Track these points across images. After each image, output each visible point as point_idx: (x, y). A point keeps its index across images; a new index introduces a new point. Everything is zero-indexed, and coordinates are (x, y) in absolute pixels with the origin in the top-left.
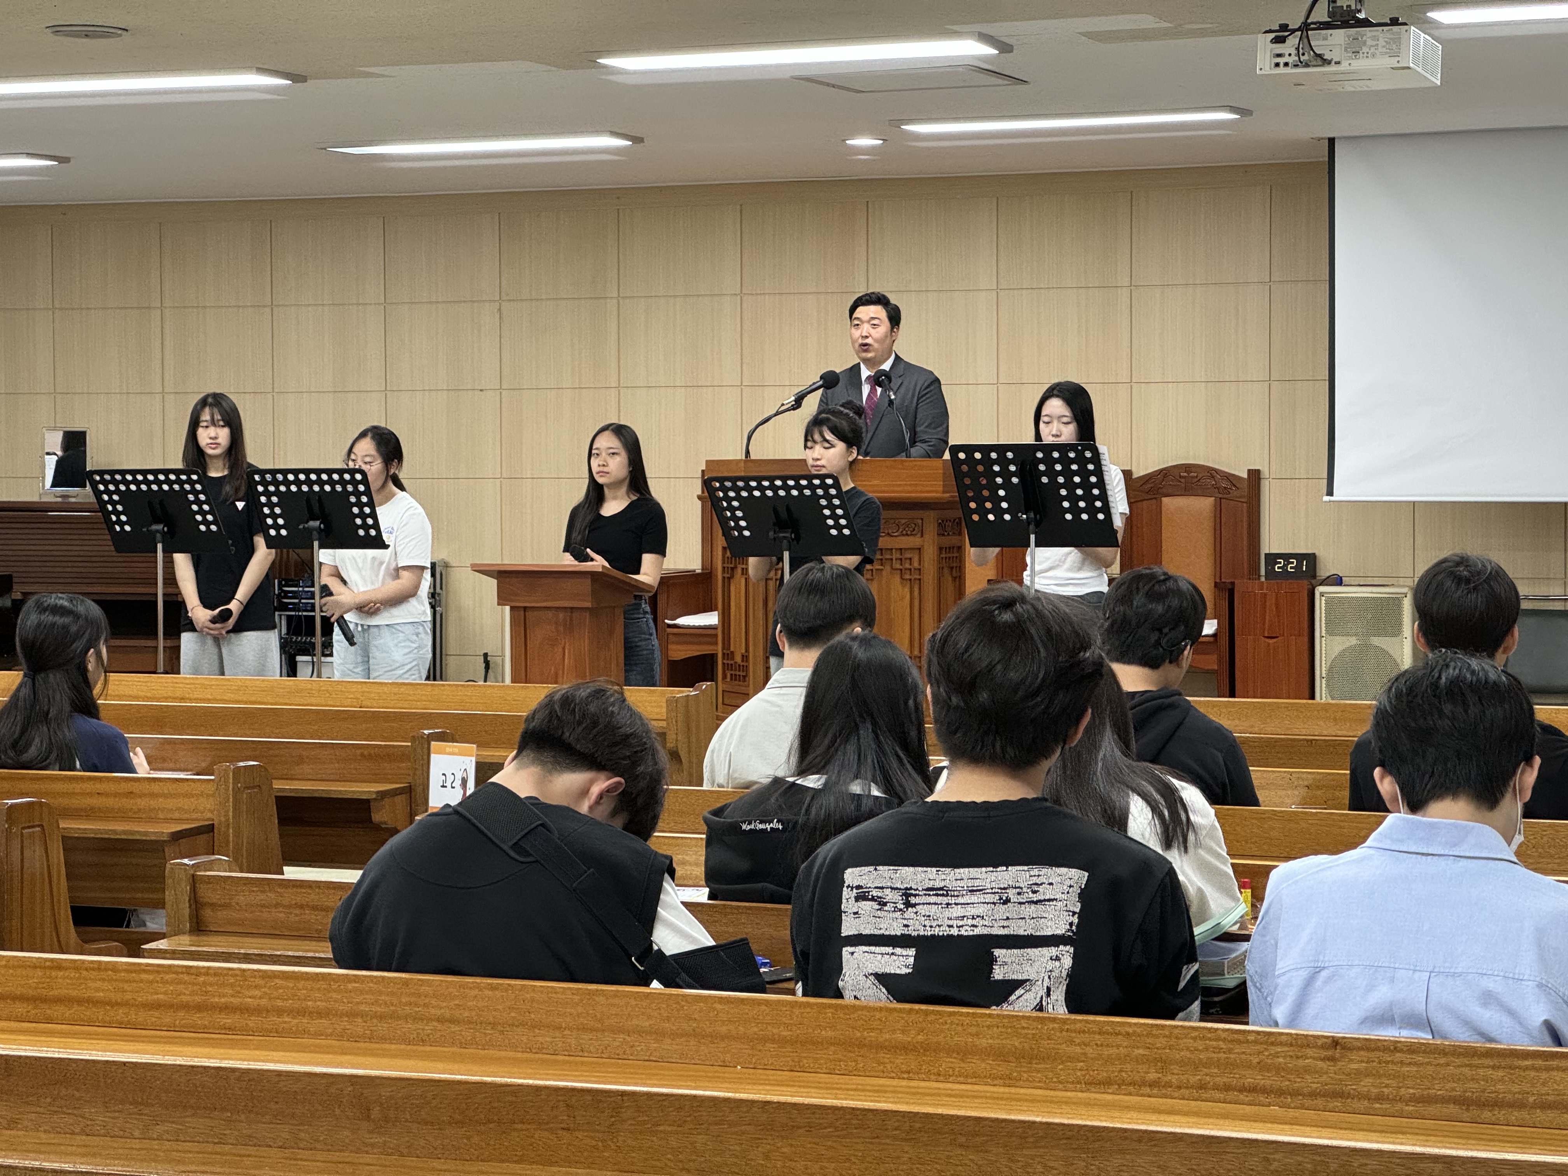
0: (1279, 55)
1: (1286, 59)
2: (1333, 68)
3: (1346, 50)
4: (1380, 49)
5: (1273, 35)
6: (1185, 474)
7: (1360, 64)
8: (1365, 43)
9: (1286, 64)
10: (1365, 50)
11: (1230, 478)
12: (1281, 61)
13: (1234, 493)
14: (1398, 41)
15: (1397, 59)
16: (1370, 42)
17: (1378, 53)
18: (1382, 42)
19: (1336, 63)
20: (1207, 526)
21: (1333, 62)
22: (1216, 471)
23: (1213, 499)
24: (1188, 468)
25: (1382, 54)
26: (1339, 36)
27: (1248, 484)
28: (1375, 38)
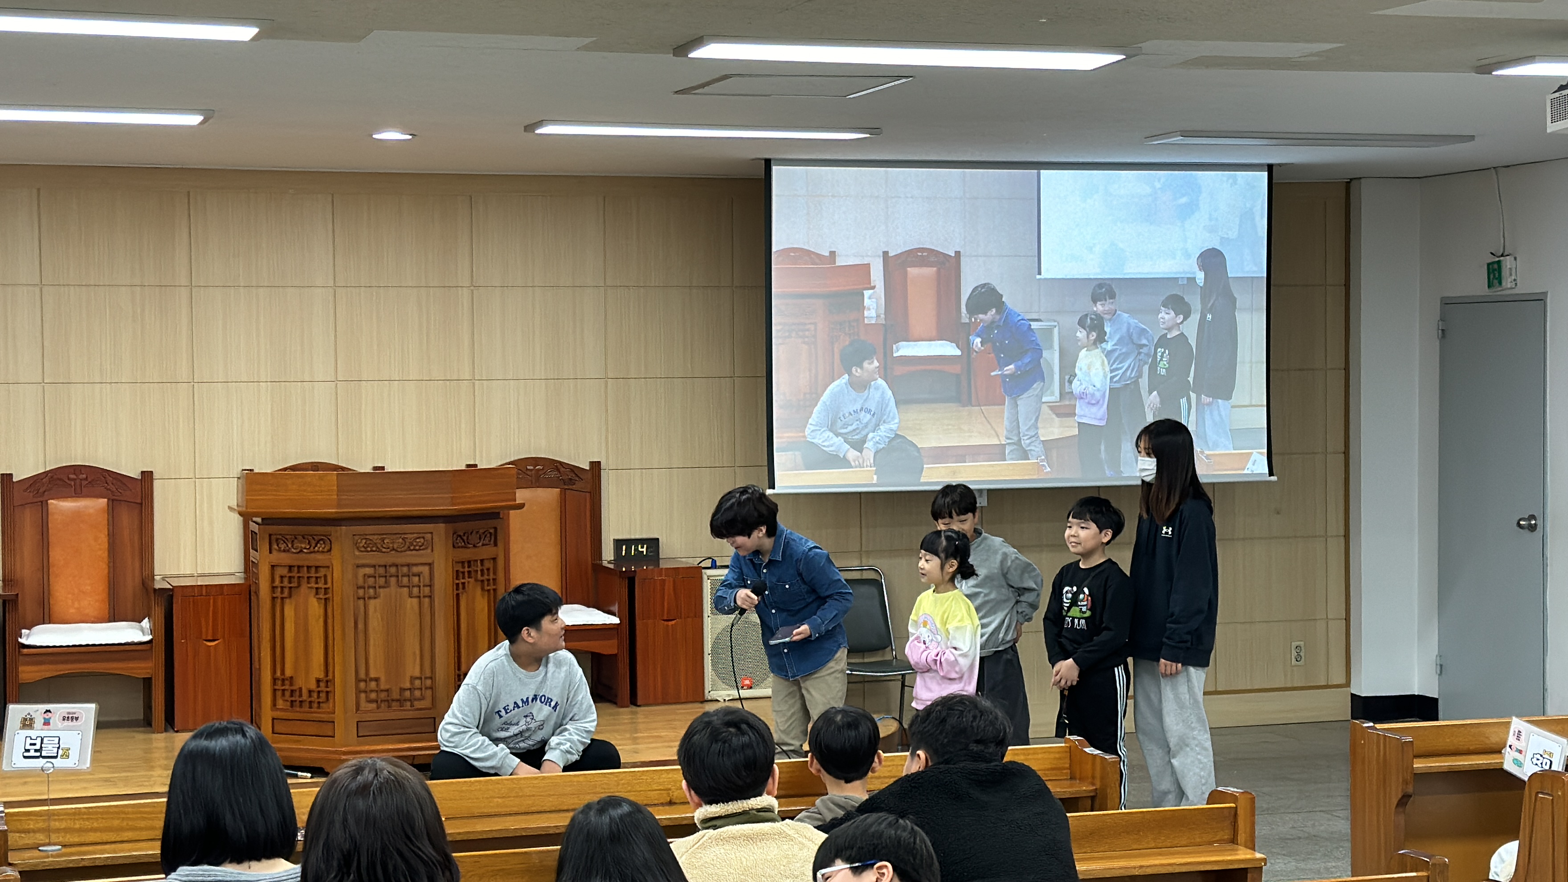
6: (532, 468)
11: (574, 469)
13: (578, 485)
20: (555, 515)
22: (560, 463)
23: (558, 490)
24: (536, 461)
27: (589, 475)
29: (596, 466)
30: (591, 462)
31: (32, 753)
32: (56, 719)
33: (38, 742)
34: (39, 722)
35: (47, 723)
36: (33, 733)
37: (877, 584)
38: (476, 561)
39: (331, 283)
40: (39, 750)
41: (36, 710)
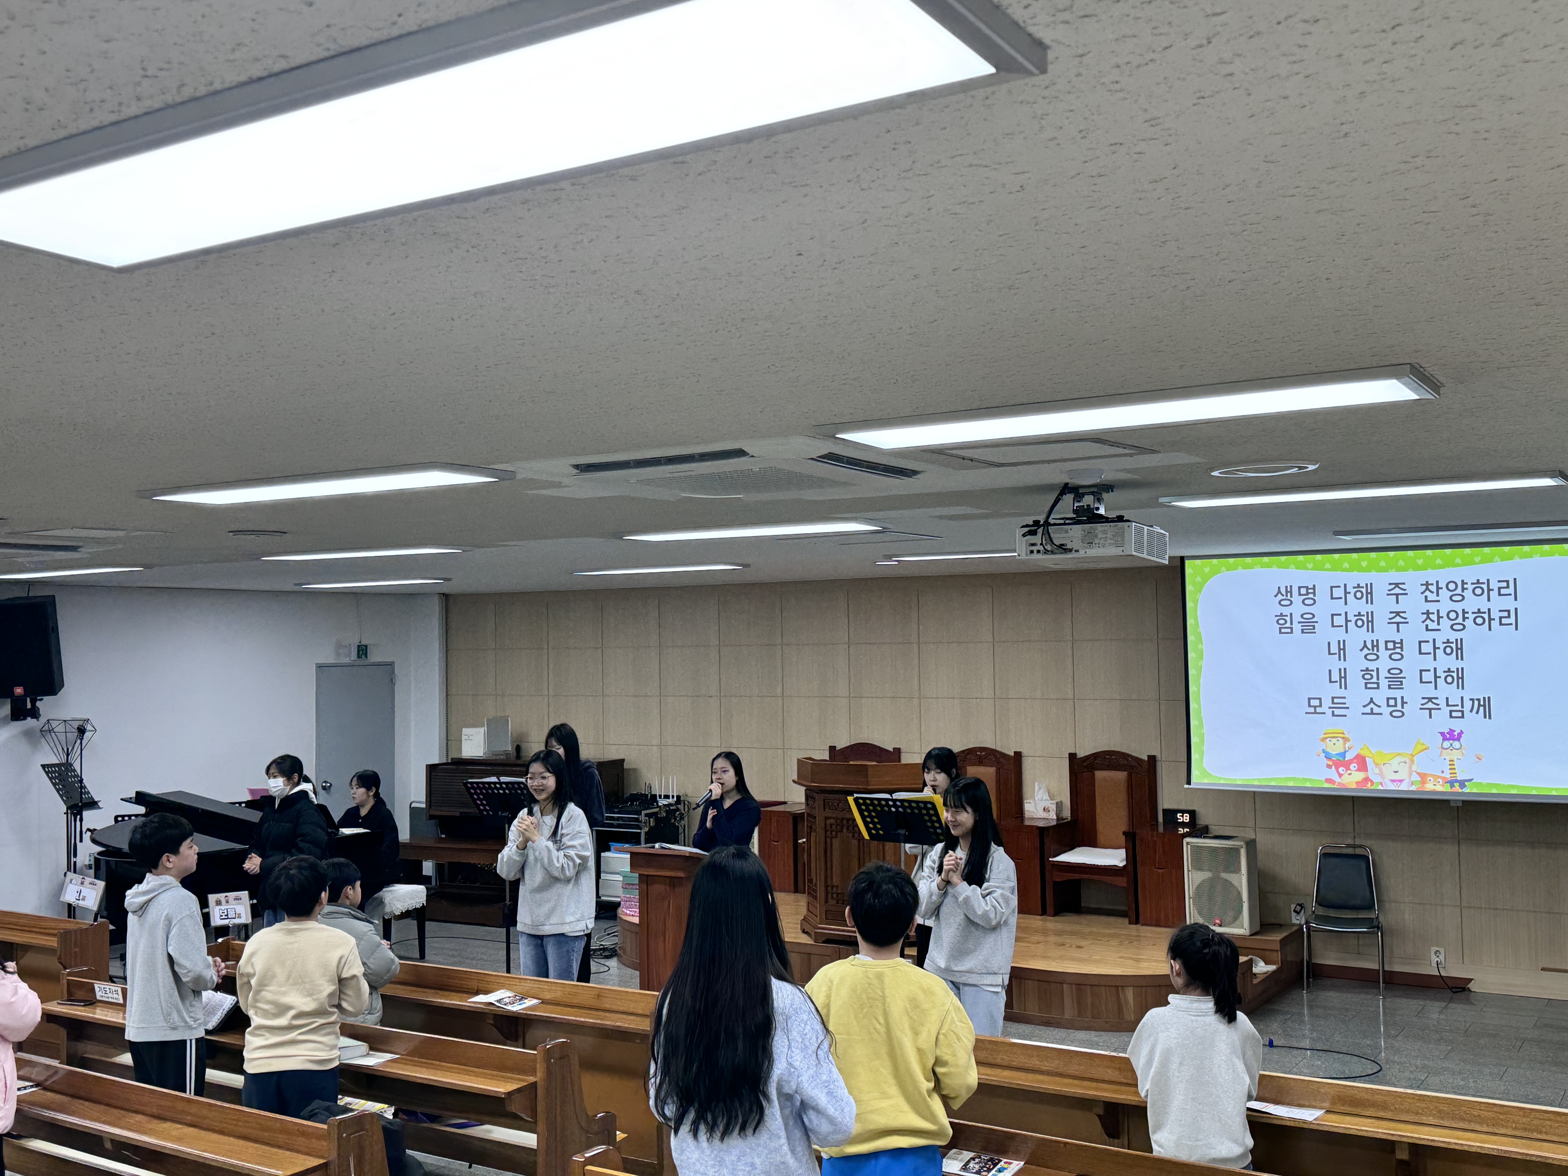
0: (1033, 545)
1: (1038, 547)
2: (1072, 554)
3: (1083, 542)
4: (1109, 541)
5: (1027, 529)
6: (1109, 757)
7: (1093, 552)
8: (1096, 536)
9: (1039, 551)
10: (1096, 541)
11: (1137, 760)
12: (1035, 548)
13: (1140, 769)
14: (1121, 535)
15: (1122, 548)
16: (1100, 535)
17: (1107, 545)
18: (1110, 534)
19: (1076, 551)
20: (1123, 790)
21: (1073, 551)
22: (1128, 755)
23: (1126, 773)
24: (1110, 752)
25: (1110, 544)
26: (1077, 531)
27: (1149, 765)
28: (1104, 532)
29: (1152, 759)
30: (1148, 756)
31: (224, 917)
32: (231, 900)
33: (225, 911)
34: (223, 901)
35: (227, 902)
36: (223, 908)
37: (1365, 859)
40: (227, 915)
41: (221, 896)
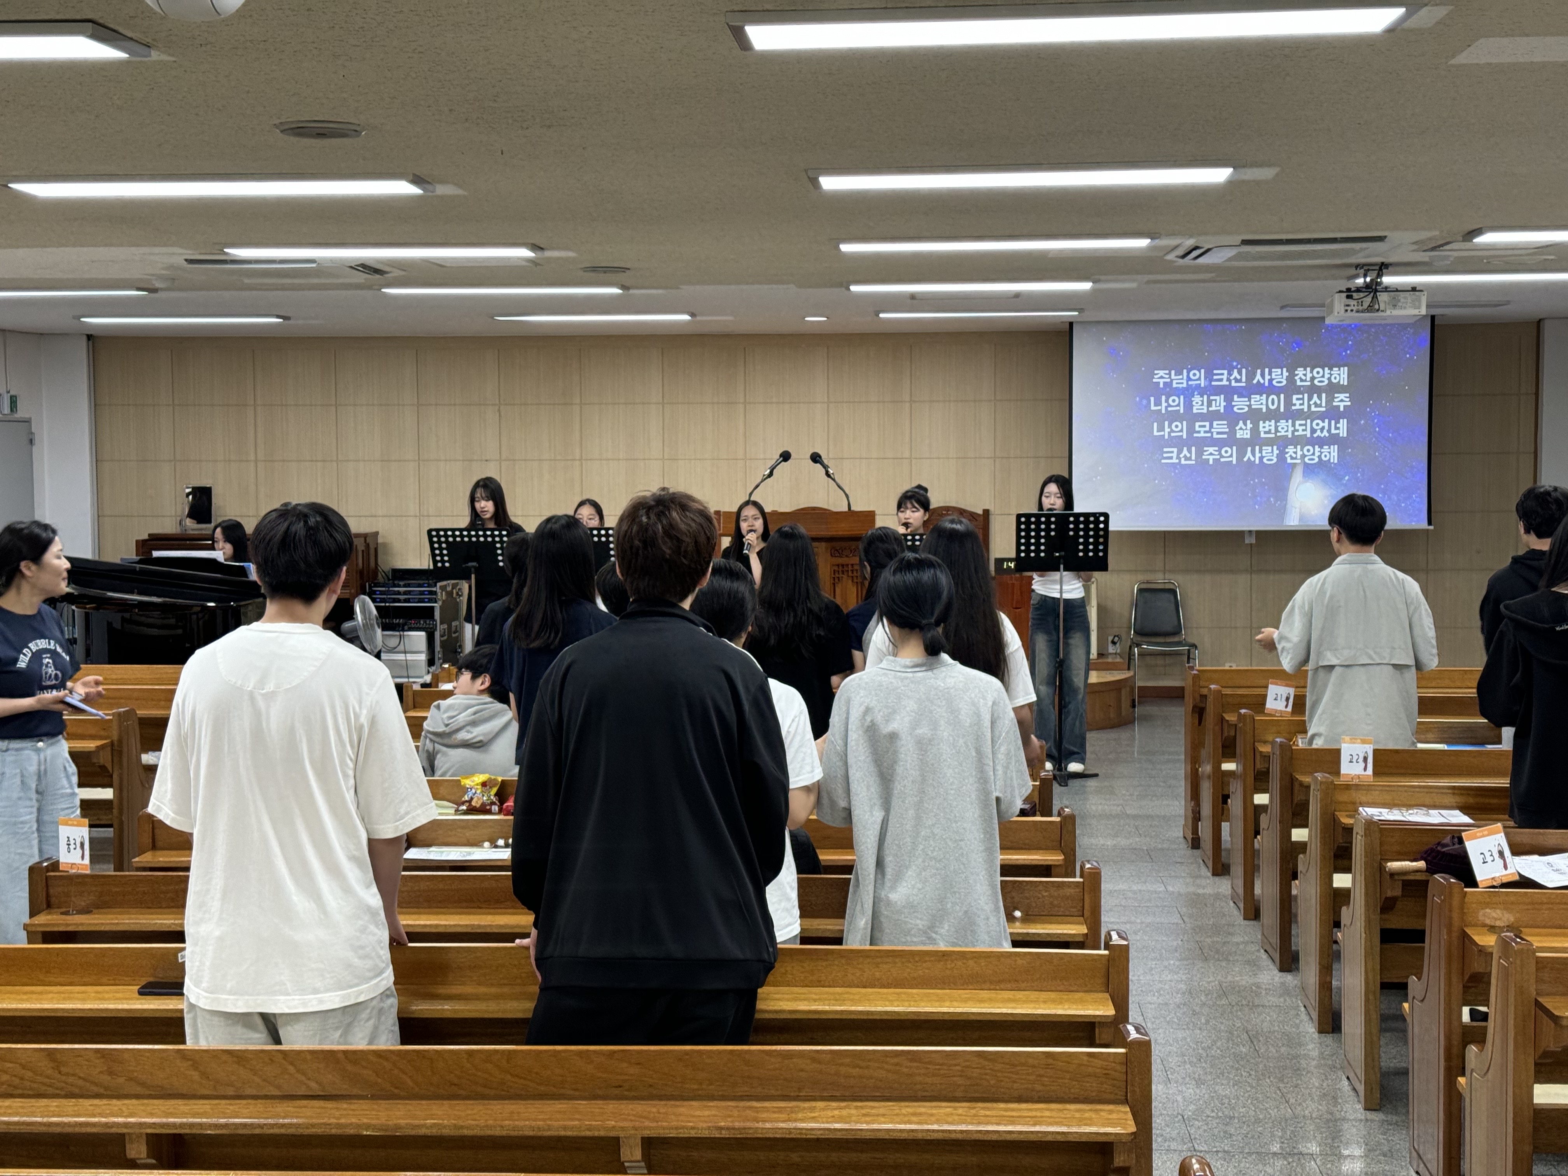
0: (1348, 305)
1: (1352, 308)
2: (1380, 314)
3: (1389, 304)
4: (1409, 304)
5: (1345, 294)
7: (1397, 312)
8: (1399, 301)
9: (1352, 311)
10: (1400, 304)
12: (1349, 308)
14: (1419, 300)
15: (1418, 310)
16: (1402, 300)
17: (1407, 307)
18: (1409, 301)
19: (1381, 311)
25: (1410, 307)
26: (1384, 296)
27: (982, 518)
28: (1405, 298)
29: (986, 512)
30: (984, 510)
37: (1174, 592)
38: (847, 565)
39: (826, 400)
